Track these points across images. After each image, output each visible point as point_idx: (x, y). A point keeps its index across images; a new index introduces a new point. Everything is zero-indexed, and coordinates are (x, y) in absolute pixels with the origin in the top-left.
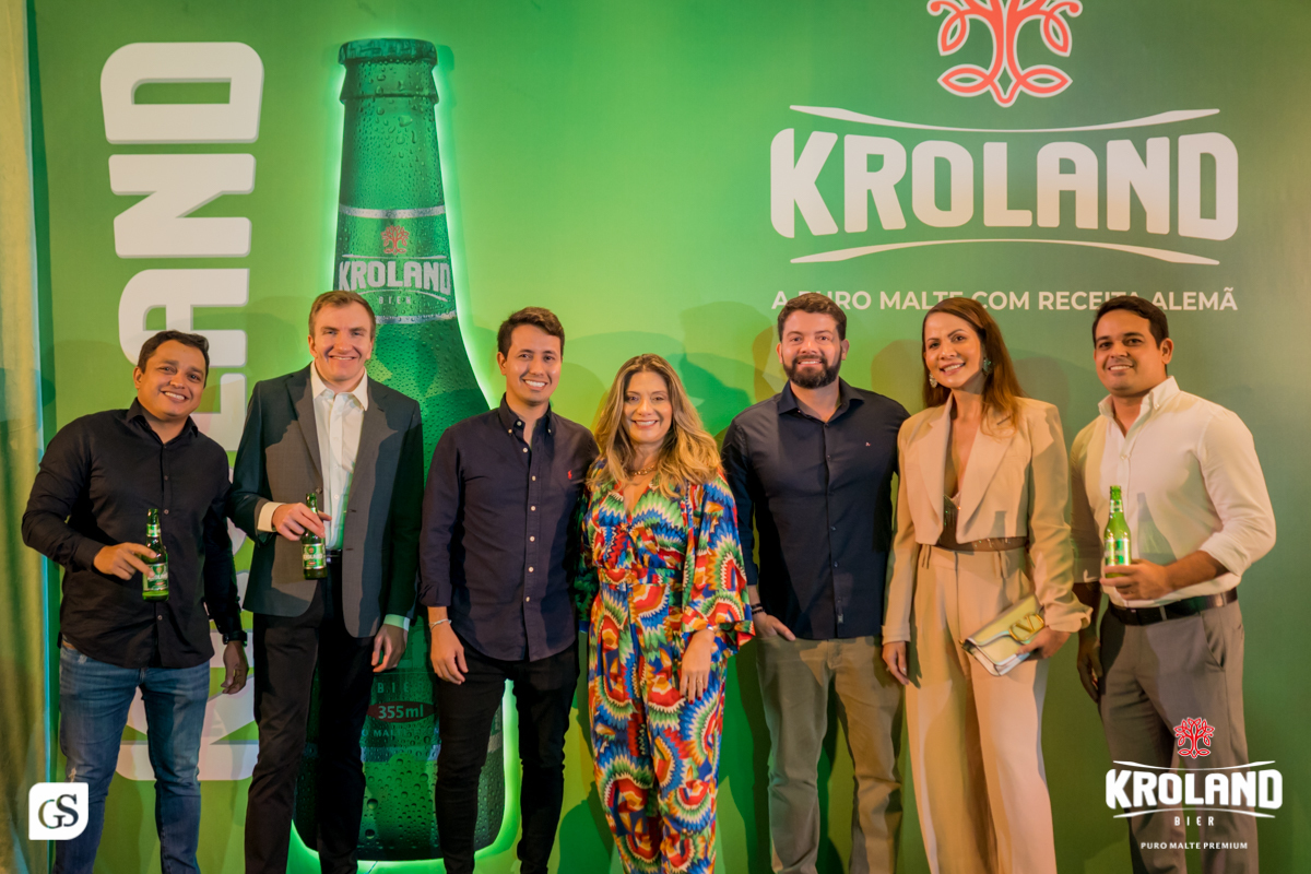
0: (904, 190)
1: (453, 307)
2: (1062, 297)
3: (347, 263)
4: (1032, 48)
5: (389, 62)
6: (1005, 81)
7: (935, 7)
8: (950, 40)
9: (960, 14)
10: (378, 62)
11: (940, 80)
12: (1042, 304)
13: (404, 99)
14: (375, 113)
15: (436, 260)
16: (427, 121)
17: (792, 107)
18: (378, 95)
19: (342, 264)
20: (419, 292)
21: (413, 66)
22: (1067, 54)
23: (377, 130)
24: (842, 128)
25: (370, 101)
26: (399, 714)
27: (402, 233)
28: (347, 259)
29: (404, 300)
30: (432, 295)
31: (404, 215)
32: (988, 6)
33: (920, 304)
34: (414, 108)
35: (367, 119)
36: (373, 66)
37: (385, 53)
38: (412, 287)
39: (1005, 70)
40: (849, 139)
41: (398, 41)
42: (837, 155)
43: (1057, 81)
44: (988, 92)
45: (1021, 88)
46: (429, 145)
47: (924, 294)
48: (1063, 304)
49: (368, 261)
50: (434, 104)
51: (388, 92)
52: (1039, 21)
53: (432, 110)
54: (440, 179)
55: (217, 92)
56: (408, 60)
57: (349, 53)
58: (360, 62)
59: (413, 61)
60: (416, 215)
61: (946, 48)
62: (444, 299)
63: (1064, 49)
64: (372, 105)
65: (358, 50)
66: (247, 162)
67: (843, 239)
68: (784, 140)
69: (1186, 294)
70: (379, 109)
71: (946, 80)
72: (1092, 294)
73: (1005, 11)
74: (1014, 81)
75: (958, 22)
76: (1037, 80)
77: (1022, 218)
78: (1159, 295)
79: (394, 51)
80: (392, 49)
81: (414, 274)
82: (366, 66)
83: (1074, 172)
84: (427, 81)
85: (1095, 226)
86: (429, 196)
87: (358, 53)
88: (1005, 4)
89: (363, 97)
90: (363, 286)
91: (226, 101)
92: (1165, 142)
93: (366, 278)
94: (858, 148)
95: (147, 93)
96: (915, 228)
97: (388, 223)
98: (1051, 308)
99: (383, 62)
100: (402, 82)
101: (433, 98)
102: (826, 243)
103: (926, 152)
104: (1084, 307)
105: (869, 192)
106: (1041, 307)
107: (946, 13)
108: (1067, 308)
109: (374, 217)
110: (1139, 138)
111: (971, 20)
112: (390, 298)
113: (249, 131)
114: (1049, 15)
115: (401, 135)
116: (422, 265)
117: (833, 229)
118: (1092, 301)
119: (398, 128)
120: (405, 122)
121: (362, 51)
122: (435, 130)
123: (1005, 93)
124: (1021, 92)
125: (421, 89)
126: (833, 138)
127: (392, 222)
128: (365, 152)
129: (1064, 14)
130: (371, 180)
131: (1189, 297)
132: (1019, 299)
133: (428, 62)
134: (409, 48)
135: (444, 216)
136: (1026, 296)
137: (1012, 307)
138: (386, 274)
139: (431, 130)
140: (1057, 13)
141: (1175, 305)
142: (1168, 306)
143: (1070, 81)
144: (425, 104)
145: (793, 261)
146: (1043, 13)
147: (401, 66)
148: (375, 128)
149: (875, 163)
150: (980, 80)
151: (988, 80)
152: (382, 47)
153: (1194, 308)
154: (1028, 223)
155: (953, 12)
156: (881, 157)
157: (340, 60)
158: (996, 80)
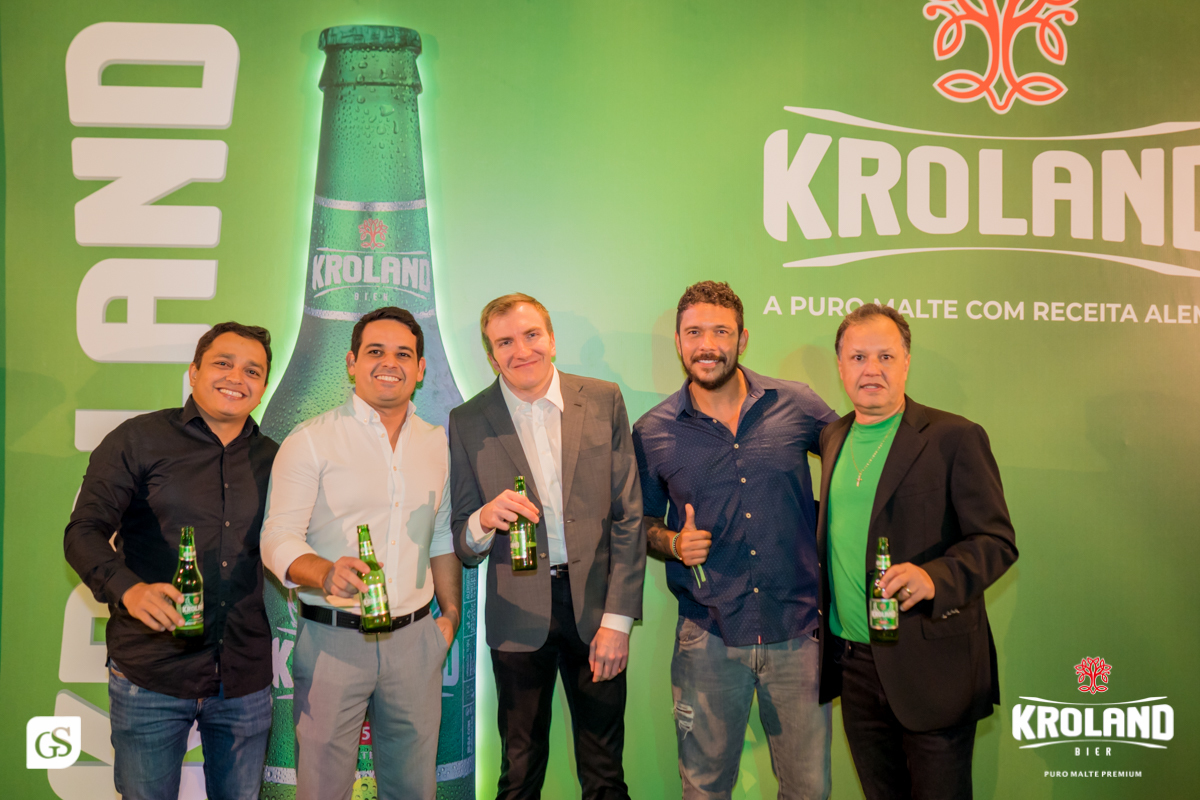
0: (899, 194)
1: (432, 305)
2: (1058, 308)
3: (321, 256)
4: (1028, 56)
5: (371, 49)
6: (1001, 87)
7: (932, 11)
8: (947, 44)
9: (956, 20)
10: (360, 49)
11: (935, 85)
12: (1037, 315)
13: (387, 87)
14: (355, 102)
15: (416, 256)
16: (410, 108)
17: (787, 108)
18: (359, 83)
19: (316, 257)
20: (397, 289)
21: (396, 55)
22: (1062, 63)
23: (357, 119)
24: (837, 131)
25: (350, 88)
26: (365, 736)
27: (381, 227)
28: (321, 253)
29: (381, 297)
30: (410, 292)
31: (382, 208)
32: (984, 12)
33: (914, 312)
34: (396, 98)
35: (347, 107)
36: (355, 52)
37: (368, 40)
38: (390, 283)
39: (1000, 77)
40: (844, 142)
41: (382, 28)
42: (832, 158)
43: (1053, 89)
44: (984, 98)
45: (1017, 95)
46: (411, 136)
47: (918, 302)
48: (1058, 315)
49: (344, 254)
50: (417, 94)
51: (370, 81)
52: (1034, 28)
53: (415, 100)
54: (422, 172)
55: (188, 75)
56: (391, 49)
57: (330, 40)
58: (341, 49)
59: (397, 49)
60: (396, 209)
61: (942, 53)
62: (422, 297)
63: (1059, 57)
64: (353, 92)
65: (339, 36)
66: (218, 149)
67: (837, 244)
68: (778, 141)
69: (1181, 308)
70: (360, 97)
71: (941, 85)
72: (1087, 305)
73: (1001, 18)
74: (1010, 88)
75: (954, 27)
76: (1033, 88)
77: (1017, 227)
78: (1153, 307)
79: (378, 38)
80: (374, 36)
81: (392, 270)
82: (348, 52)
83: (1069, 181)
84: (411, 70)
85: (1090, 236)
86: (410, 191)
87: (339, 39)
88: (1001, 10)
89: (344, 85)
90: (338, 280)
91: (198, 83)
92: (1159, 153)
93: (341, 273)
94: (852, 151)
95: (116, 74)
96: (910, 234)
97: (366, 215)
98: (1046, 318)
99: (365, 49)
100: (384, 70)
101: (417, 88)
102: (820, 247)
103: (922, 158)
104: (1079, 318)
105: (864, 196)
106: (1036, 318)
107: (942, 17)
108: (1062, 319)
109: (352, 209)
110: (1134, 148)
111: (967, 26)
112: (366, 294)
113: (222, 117)
114: (1045, 23)
115: (381, 125)
116: (401, 261)
117: (826, 233)
118: (1087, 312)
119: (380, 118)
120: (387, 111)
121: (343, 37)
122: (417, 121)
123: (1001, 100)
124: (1017, 99)
125: (404, 78)
126: (827, 140)
127: (370, 216)
128: (344, 142)
129: (1059, 22)
130: (349, 168)
131: (1184, 311)
132: (1014, 310)
133: (411, 50)
134: (393, 36)
135: (425, 210)
136: (1021, 305)
137: (1007, 317)
138: (363, 269)
139: (414, 120)
140: (1052, 21)
141: (1170, 318)
142: (1163, 318)
143: (1065, 90)
144: (408, 94)
145: (785, 265)
146: (1038, 20)
147: (384, 53)
148: (355, 117)
149: (870, 167)
150: (975, 86)
151: (984, 86)
152: (364, 34)
153: (1189, 321)
154: (1023, 231)
155: (949, 17)
156: (876, 161)
157: (320, 46)
158: (992, 87)
